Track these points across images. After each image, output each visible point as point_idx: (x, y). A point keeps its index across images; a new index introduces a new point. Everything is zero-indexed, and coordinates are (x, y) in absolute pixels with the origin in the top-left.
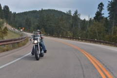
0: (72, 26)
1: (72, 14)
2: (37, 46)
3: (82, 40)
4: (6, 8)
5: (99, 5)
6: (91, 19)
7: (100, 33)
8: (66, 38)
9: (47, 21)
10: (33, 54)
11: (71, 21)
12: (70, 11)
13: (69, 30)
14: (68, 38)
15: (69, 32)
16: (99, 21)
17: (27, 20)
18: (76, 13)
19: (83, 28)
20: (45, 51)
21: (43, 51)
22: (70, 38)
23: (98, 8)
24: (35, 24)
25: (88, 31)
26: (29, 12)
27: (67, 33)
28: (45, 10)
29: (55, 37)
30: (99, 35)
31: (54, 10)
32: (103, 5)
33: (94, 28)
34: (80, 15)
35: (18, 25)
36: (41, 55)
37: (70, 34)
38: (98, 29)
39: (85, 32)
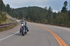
0: (48, 16)
1: (48, 9)
2: (23, 27)
3: (53, 25)
4: (8, 5)
5: (64, 3)
6: (59, 12)
7: (65, 20)
8: (43, 23)
9: (32, 13)
10: (20, 32)
11: (47, 13)
12: (46, 7)
13: (45, 19)
14: (44, 23)
15: (45, 20)
16: (65, 13)
17: (20, 13)
18: (50, 8)
19: (54, 17)
20: (28, 31)
21: (26, 31)
22: (46, 24)
23: (64, 5)
24: (26, 15)
25: (57, 19)
26: (22, 8)
27: (44, 20)
28: (31, 7)
29: (36, 22)
30: (64, 22)
31: (37, 7)
32: (67, 3)
33: (61, 17)
34: (52, 9)
35: (15, 16)
36: (26, 33)
37: (46, 21)
38: (64, 18)
39: (55, 20)
